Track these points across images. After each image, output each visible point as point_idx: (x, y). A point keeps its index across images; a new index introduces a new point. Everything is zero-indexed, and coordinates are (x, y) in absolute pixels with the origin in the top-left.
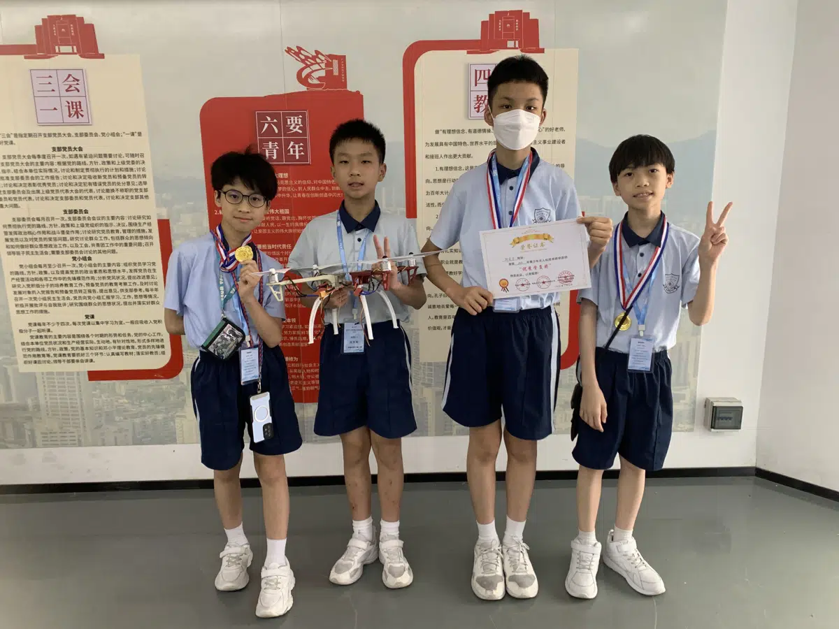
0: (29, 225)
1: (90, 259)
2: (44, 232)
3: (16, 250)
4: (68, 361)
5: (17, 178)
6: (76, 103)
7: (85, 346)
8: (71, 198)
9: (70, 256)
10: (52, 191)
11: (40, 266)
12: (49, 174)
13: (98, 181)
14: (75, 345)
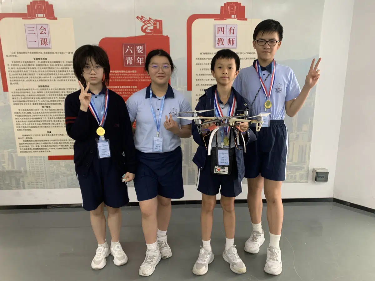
0: (23, 92)
1: (50, 107)
2: (30, 95)
3: (17, 103)
4: (40, 152)
5: (18, 71)
6: (44, 39)
7: (47, 145)
8: (42, 80)
9: (41, 106)
10: (34, 77)
11: (28, 110)
12: (32, 70)
13: (53, 73)
14: (43, 145)
